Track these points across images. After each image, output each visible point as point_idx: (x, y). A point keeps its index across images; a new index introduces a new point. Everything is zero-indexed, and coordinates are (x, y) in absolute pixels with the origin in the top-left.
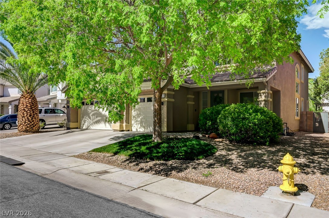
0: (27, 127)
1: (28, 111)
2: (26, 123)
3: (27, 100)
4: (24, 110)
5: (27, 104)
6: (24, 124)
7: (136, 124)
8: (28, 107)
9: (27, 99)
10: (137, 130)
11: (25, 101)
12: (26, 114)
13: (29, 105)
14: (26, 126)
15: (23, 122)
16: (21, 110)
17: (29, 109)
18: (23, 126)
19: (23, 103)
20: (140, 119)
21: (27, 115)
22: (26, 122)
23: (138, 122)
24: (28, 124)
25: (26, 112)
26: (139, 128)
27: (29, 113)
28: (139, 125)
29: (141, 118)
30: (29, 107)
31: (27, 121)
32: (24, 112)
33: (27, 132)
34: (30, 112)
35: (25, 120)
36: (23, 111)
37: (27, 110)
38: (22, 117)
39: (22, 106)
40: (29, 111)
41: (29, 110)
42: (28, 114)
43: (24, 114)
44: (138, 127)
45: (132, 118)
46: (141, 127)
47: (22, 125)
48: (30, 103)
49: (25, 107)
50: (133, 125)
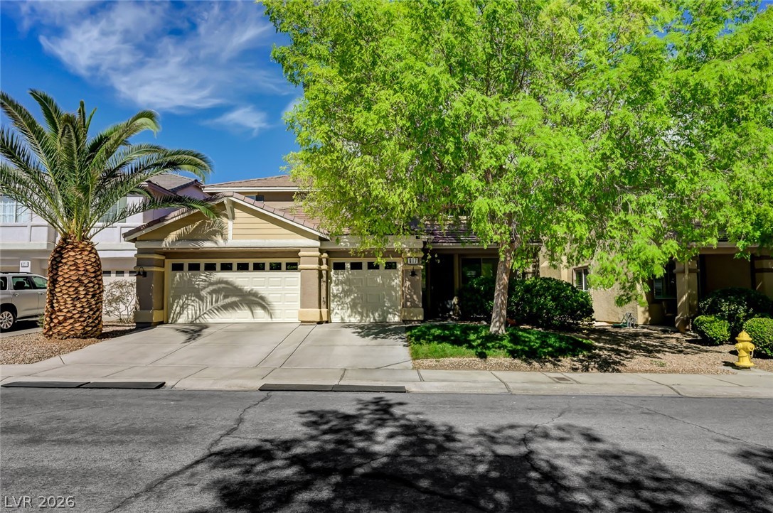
0: (87, 326)
1: (89, 283)
2: (86, 316)
3: (86, 256)
4: (79, 280)
5: (88, 267)
6: (80, 317)
7: (341, 309)
8: (89, 274)
9: (86, 253)
10: (342, 319)
11: (81, 258)
12: (84, 292)
13: (92, 270)
14: (84, 321)
15: (75, 312)
16: (69, 282)
17: (93, 280)
18: (75, 322)
19: (76, 264)
20: (349, 300)
21: (86, 294)
22: (84, 313)
23: (345, 305)
24: (90, 318)
25: (85, 286)
26: (349, 316)
27: (92, 290)
28: (349, 310)
29: (352, 297)
30: (93, 275)
31: (87, 310)
32: (78, 287)
33: (85, 338)
34: (93, 287)
35: (82, 307)
36: (76, 285)
37: (86, 282)
38: (73, 299)
39: (71, 270)
40: (91, 285)
41: (92, 282)
42: (90, 292)
43: (79, 291)
44: (347, 315)
45: (332, 298)
46: (354, 314)
47: (71, 321)
48: (94, 264)
49: (81, 273)
50: (333, 310)
